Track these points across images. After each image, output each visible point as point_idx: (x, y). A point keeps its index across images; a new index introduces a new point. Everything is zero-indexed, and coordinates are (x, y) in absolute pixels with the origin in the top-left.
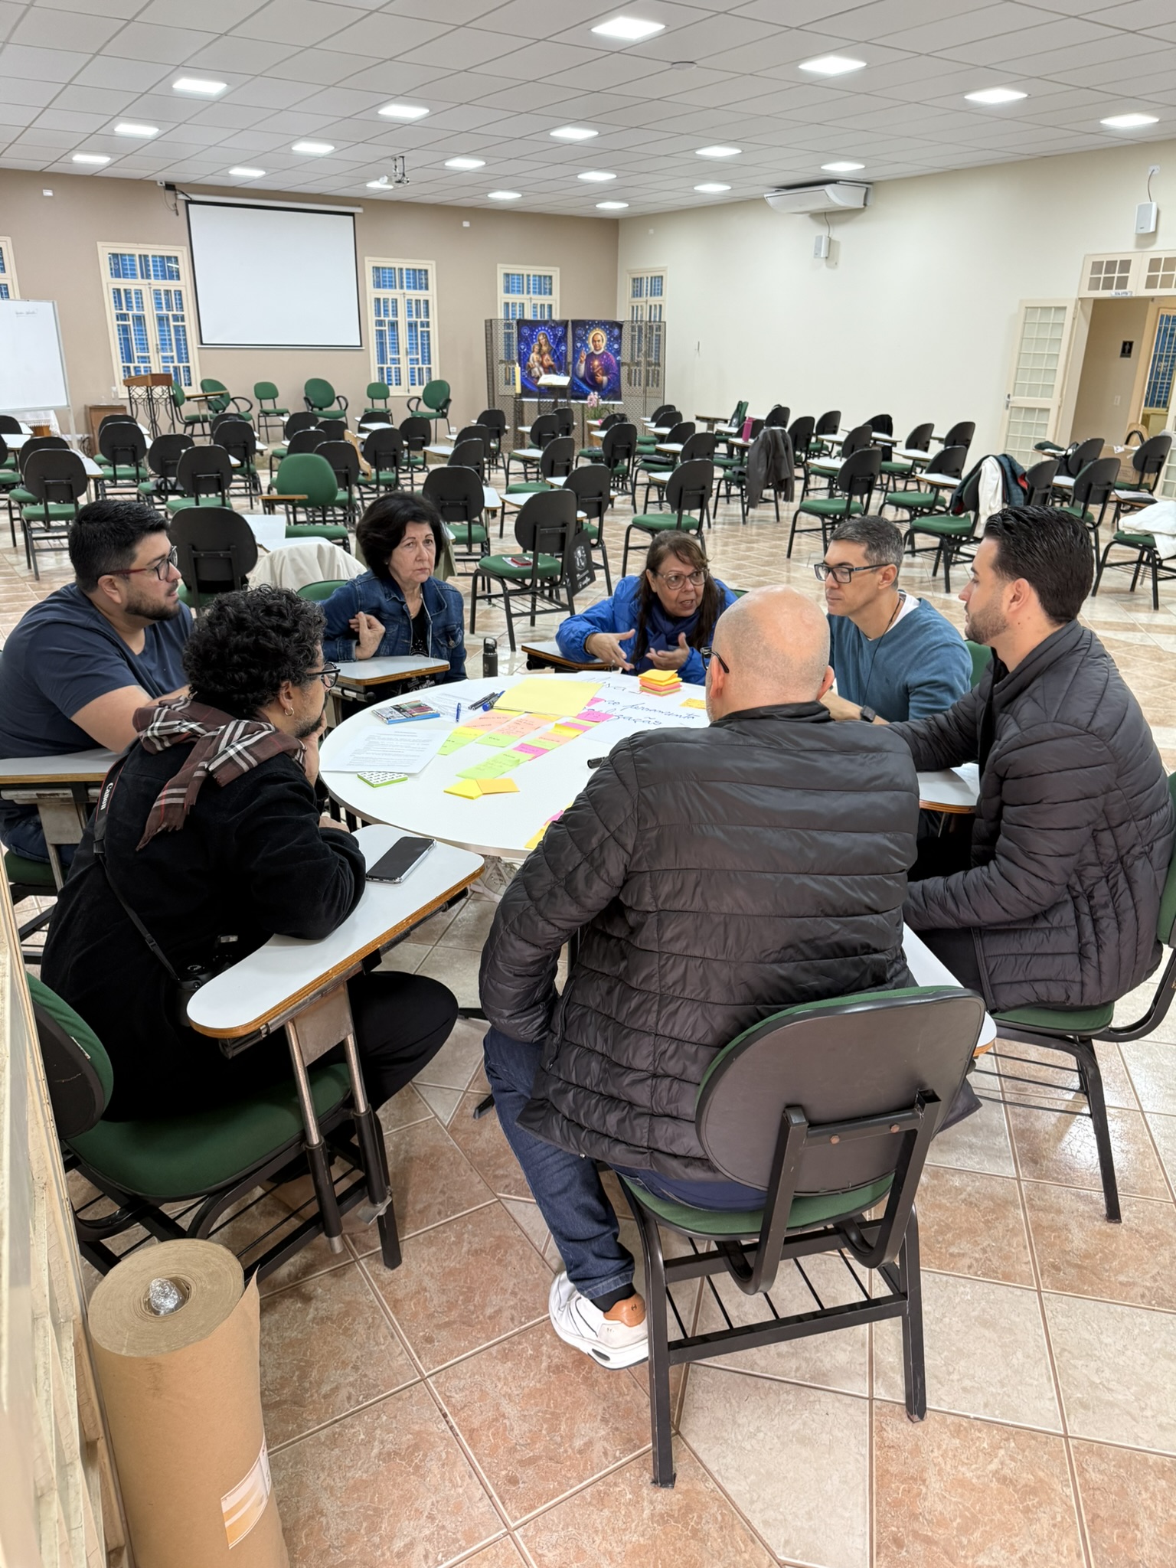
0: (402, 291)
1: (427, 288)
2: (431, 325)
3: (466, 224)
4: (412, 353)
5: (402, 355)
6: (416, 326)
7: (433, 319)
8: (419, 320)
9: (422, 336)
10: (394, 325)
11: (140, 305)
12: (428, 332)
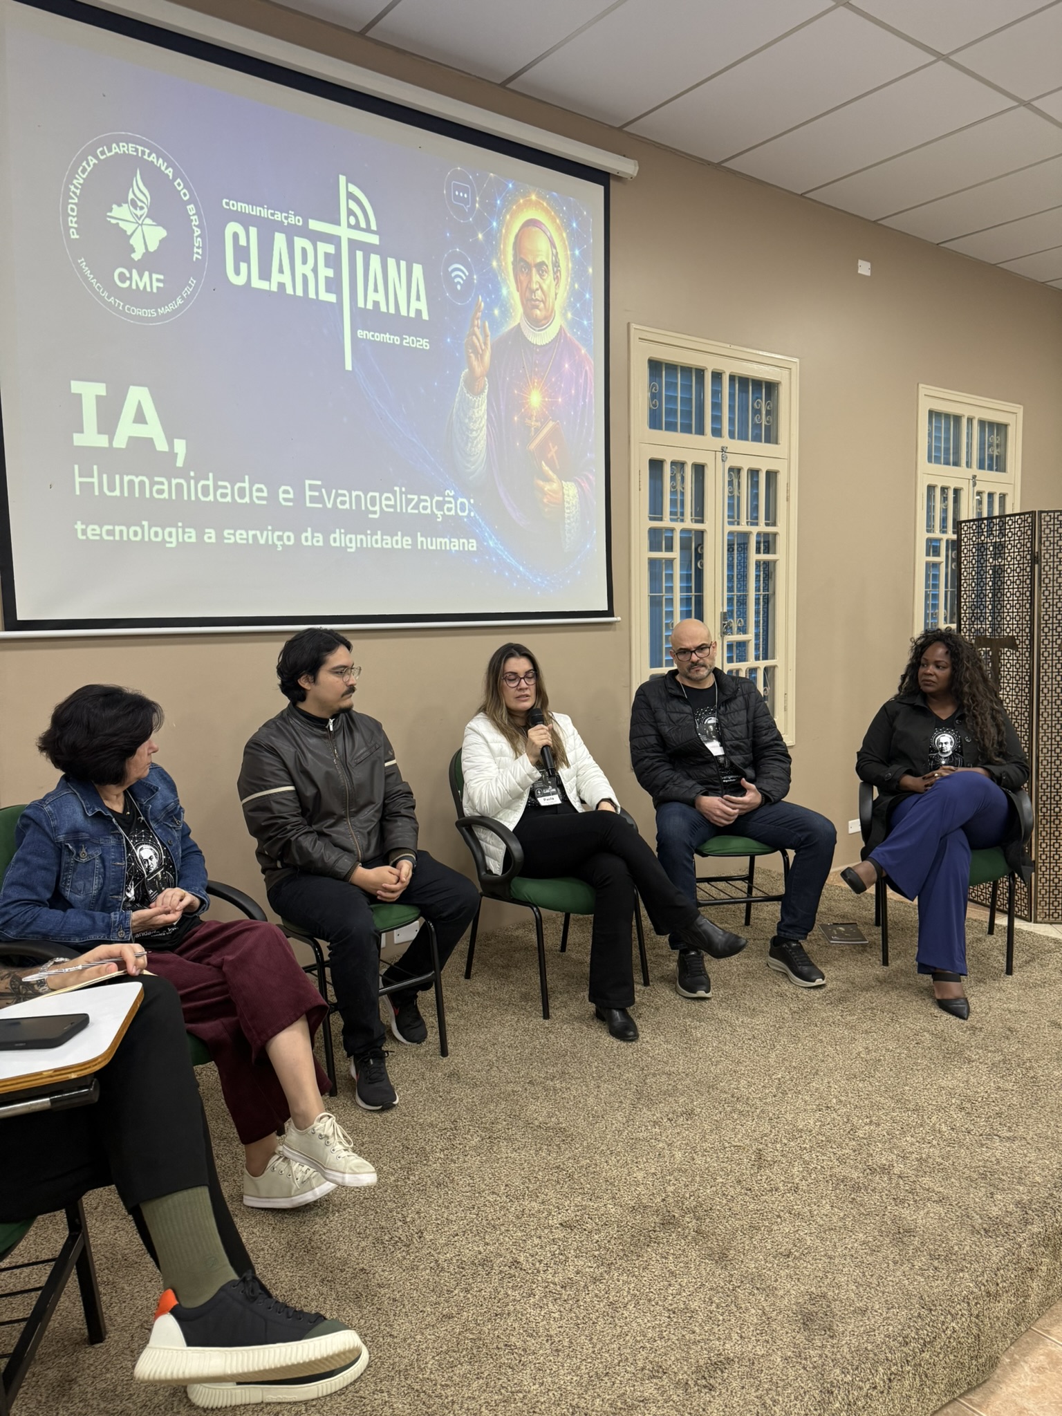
0: (718, 443)
1: (773, 438)
2: (781, 542)
3: (864, 268)
6: (744, 547)
7: (787, 529)
8: (753, 530)
10: (694, 546)
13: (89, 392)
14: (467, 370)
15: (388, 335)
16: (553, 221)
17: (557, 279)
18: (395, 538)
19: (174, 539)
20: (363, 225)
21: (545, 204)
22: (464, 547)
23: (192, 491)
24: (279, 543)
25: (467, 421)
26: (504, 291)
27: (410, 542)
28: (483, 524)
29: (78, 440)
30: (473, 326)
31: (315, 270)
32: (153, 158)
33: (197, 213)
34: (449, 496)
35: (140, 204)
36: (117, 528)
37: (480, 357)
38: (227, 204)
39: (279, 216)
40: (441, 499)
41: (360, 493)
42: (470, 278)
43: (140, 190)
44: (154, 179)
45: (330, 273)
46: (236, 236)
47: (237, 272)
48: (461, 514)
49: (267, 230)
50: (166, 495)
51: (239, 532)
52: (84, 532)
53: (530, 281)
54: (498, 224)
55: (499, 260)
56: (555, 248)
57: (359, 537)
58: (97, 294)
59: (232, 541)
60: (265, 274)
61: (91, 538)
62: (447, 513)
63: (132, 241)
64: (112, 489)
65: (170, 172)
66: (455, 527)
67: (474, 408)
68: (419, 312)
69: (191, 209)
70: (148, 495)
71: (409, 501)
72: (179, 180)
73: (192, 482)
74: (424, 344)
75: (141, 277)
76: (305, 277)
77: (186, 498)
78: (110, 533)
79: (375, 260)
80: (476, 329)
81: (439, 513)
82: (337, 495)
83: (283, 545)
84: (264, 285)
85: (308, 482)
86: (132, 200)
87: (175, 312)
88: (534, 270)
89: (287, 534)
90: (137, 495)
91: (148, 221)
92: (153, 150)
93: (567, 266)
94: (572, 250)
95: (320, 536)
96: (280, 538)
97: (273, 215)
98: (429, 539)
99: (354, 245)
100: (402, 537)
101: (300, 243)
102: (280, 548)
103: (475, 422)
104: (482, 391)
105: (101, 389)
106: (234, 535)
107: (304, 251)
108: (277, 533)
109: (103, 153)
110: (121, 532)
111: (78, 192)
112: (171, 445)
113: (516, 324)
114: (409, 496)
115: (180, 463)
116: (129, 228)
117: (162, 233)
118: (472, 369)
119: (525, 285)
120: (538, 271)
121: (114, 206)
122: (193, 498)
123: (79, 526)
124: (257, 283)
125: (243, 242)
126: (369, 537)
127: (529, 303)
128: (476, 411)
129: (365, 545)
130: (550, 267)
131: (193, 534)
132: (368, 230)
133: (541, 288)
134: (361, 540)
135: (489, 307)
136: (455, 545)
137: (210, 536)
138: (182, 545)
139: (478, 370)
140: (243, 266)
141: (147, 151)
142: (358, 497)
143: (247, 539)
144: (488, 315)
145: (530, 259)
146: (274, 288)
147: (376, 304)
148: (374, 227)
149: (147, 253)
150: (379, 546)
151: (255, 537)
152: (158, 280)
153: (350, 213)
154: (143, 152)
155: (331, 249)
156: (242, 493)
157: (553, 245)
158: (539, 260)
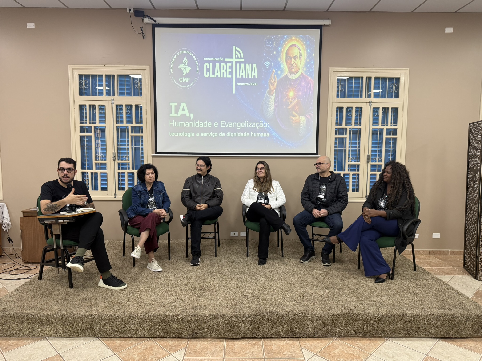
0: (368, 100)
1: (397, 96)
2: (398, 132)
3: (449, 30)
4: (373, 160)
5: (363, 163)
6: (381, 133)
7: (401, 126)
8: (385, 128)
9: (387, 143)
10: (356, 133)
11: (103, 118)
12: (395, 139)
13: (173, 105)
14: (269, 89)
15: (245, 83)
16: (300, 43)
17: (301, 59)
18: (244, 134)
19: (190, 135)
20: (239, 57)
21: (297, 39)
22: (265, 135)
23: (194, 125)
24: (214, 136)
25: (268, 102)
26: (282, 66)
27: (249, 135)
28: (272, 129)
29: (171, 115)
30: (271, 77)
31: (226, 71)
32: (189, 53)
33: (198, 63)
34: (261, 122)
35: (185, 63)
36: (178, 133)
37: (273, 85)
38: (205, 59)
39: (217, 59)
40: (259, 123)
41: (235, 123)
42: (271, 64)
43: (186, 60)
44: (189, 57)
45: (230, 70)
46: (207, 66)
47: (207, 74)
48: (264, 127)
49: (214, 63)
50: (188, 126)
51: (204, 133)
52: (171, 134)
53: (291, 61)
54: (281, 48)
55: (281, 58)
56: (300, 51)
57: (234, 134)
58: (176, 84)
59: (203, 135)
60: (213, 74)
61: (172, 135)
62: (260, 127)
63: (183, 72)
64: (177, 125)
65: (192, 55)
66: (263, 130)
67: (270, 99)
68: (254, 76)
69: (197, 62)
70: (184, 126)
71: (249, 124)
72: (194, 56)
73: (194, 123)
74: (256, 84)
75: (185, 79)
76: (223, 73)
77: (193, 126)
78: (176, 134)
79: (242, 65)
80: (272, 78)
81: (258, 127)
82: (229, 124)
83: (215, 136)
84: (213, 76)
85: (222, 121)
86: (184, 63)
87: (192, 85)
88: (293, 59)
89: (216, 134)
90: (182, 126)
91: (187, 66)
92: (188, 51)
93: (305, 55)
94: (307, 50)
95: (224, 134)
96: (214, 135)
97: (216, 59)
98: (254, 134)
99: (237, 62)
100: (246, 134)
101: (222, 64)
102: (214, 137)
103: (271, 102)
104: (273, 94)
105: (176, 104)
106: (203, 134)
107: (223, 66)
108: (213, 134)
109: (178, 54)
110: (178, 134)
111: (173, 63)
112: (190, 115)
113: (286, 74)
114: (249, 123)
115: (192, 119)
116: (182, 69)
117: (190, 68)
118: (270, 88)
119: (289, 63)
120: (294, 58)
121: (180, 65)
122: (194, 126)
123: (170, 133)
124: (211, 76)
125: (208, 67)
126: (237, 134)
127: (290, 68)
128: (271, 99)
129: (236, 136)
130: (299, 57)
131: (194, 134)
132: (241, 58)
133: (295, 63)
134: (235, 134)
135: (277, 71)
136: (262, 135)
137: (198, 134)
138: (191, 137)
139: (272, 88)
140: (208, 73)
141: (187, 51)
142: (235, 124)
143: (206, 135)
144: (276, 73)
145: (291, 56)
146: (215, 76)
147: (242, 76)
148: (242, 57)
149: (187, 74)
150: (240, 136)
151: (208, 134)
152: (188, 79)
153: (236, 54)
154: (186, 52)
155: (230, 64)
156: (205, 125)
157: (300, 50)
158: (294, 55)
